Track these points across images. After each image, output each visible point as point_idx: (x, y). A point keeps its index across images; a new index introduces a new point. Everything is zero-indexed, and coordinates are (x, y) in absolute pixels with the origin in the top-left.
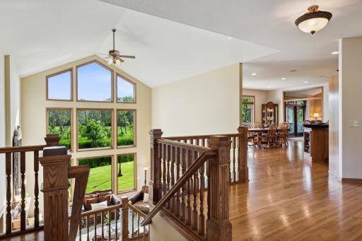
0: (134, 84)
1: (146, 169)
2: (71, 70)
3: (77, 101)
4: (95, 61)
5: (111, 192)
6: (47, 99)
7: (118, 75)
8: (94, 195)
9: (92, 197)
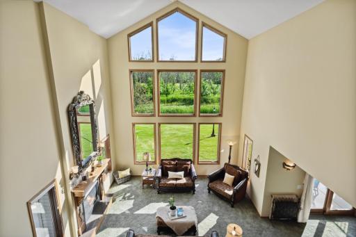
0: (225, 36)
1: (231, 144)
2: (151, 24)
3: (158, 61)
4: (177, 10)
5: (189, 163)
6: (129, 61)
7: (204, 25)
8: (173, 163)
9: (170, 164)
